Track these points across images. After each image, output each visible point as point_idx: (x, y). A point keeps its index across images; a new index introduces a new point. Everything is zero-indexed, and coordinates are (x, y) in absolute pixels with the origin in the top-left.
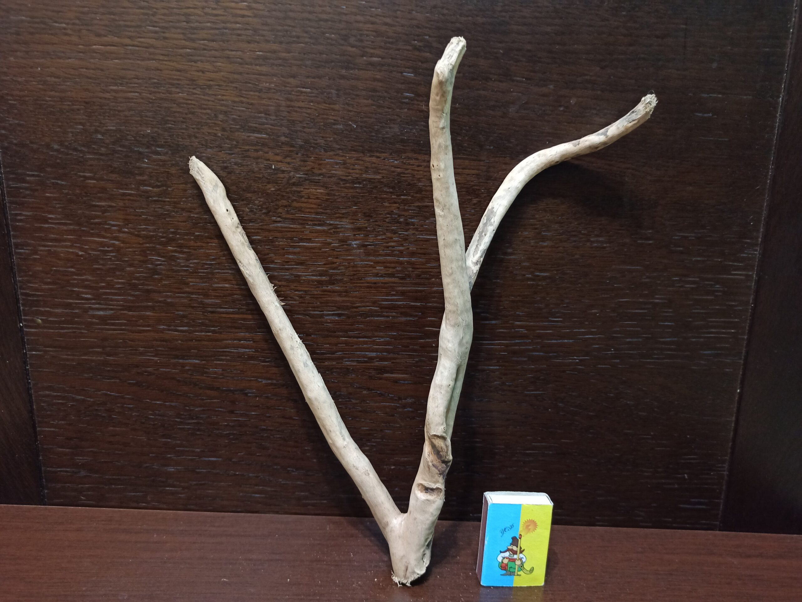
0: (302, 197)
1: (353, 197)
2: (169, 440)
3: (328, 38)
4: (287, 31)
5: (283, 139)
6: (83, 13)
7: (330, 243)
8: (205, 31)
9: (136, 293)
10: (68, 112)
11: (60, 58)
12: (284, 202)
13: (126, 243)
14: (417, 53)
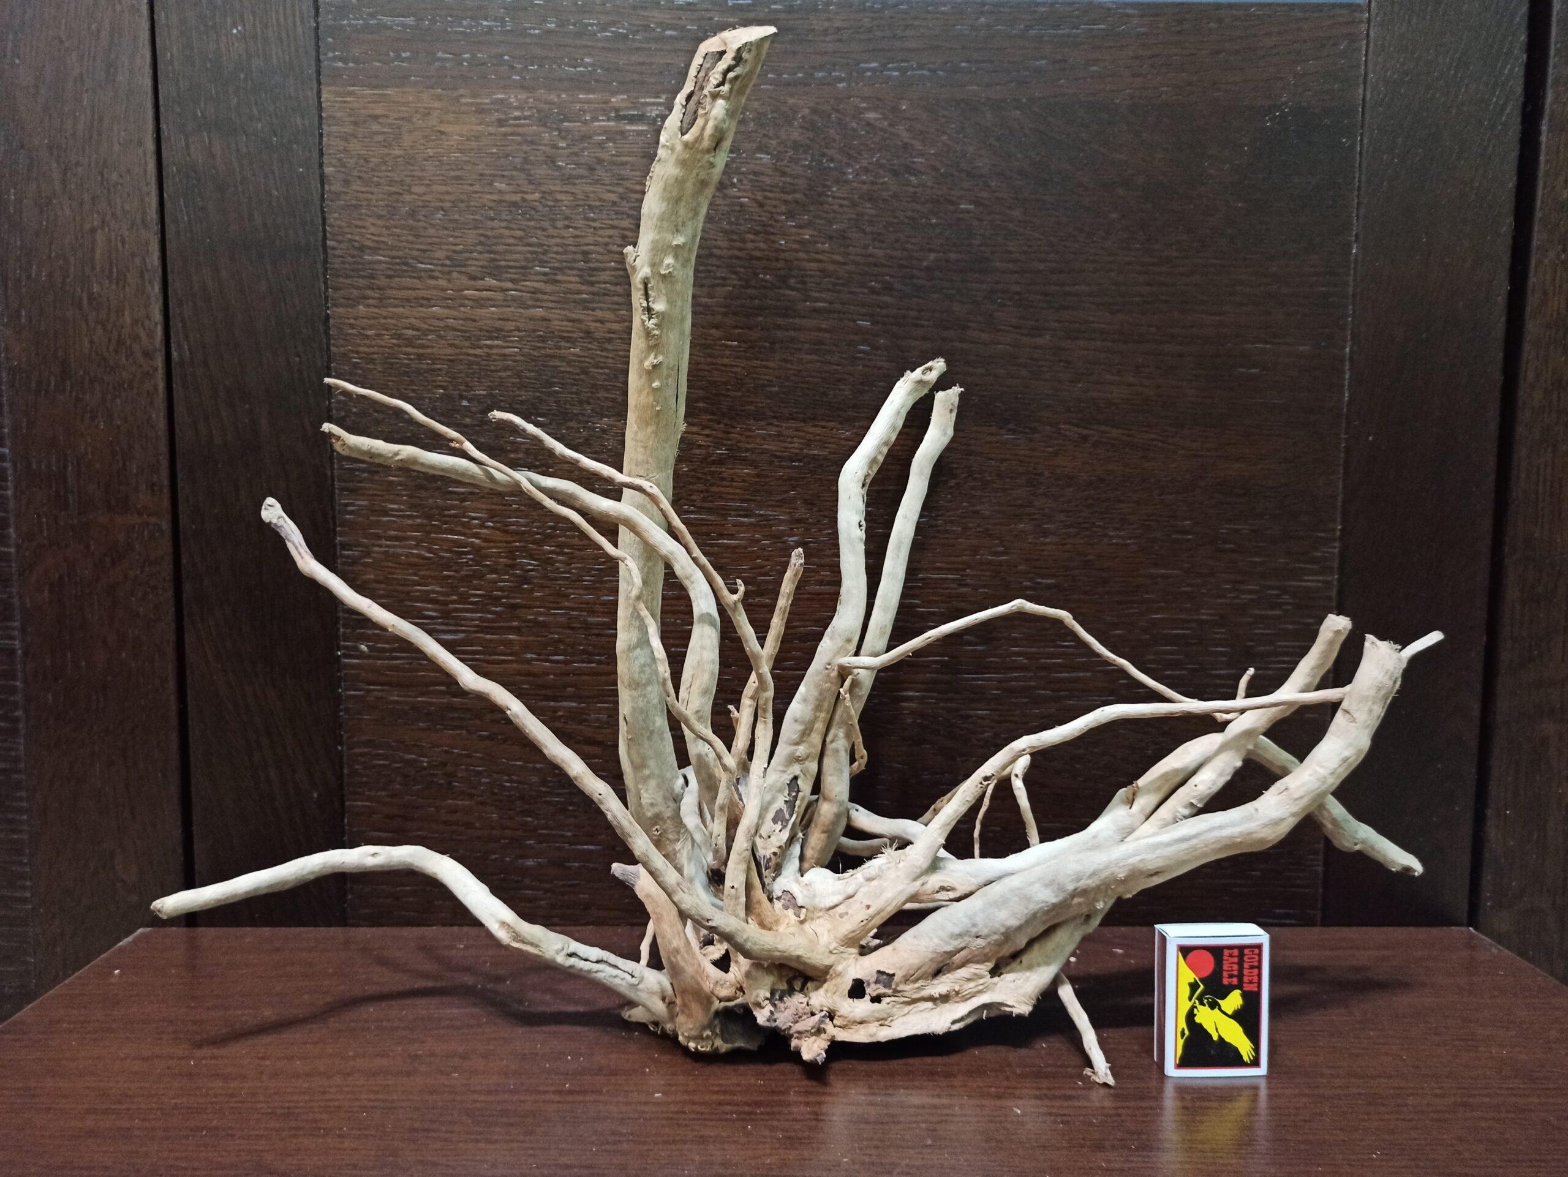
0: (723, 479)
1: (790, 479)
2: (529, 819)
3: (763, 280)
4: (709, 271)
5: (701, 405)
6: (455, 252)
7: (759, 541)
8: (608, 273)
9: (499, 609)
10: (426, 372)
11: (422, 306)
12: (701, 487)
13: (490, 541)
14: (874, 297)
